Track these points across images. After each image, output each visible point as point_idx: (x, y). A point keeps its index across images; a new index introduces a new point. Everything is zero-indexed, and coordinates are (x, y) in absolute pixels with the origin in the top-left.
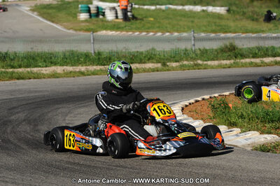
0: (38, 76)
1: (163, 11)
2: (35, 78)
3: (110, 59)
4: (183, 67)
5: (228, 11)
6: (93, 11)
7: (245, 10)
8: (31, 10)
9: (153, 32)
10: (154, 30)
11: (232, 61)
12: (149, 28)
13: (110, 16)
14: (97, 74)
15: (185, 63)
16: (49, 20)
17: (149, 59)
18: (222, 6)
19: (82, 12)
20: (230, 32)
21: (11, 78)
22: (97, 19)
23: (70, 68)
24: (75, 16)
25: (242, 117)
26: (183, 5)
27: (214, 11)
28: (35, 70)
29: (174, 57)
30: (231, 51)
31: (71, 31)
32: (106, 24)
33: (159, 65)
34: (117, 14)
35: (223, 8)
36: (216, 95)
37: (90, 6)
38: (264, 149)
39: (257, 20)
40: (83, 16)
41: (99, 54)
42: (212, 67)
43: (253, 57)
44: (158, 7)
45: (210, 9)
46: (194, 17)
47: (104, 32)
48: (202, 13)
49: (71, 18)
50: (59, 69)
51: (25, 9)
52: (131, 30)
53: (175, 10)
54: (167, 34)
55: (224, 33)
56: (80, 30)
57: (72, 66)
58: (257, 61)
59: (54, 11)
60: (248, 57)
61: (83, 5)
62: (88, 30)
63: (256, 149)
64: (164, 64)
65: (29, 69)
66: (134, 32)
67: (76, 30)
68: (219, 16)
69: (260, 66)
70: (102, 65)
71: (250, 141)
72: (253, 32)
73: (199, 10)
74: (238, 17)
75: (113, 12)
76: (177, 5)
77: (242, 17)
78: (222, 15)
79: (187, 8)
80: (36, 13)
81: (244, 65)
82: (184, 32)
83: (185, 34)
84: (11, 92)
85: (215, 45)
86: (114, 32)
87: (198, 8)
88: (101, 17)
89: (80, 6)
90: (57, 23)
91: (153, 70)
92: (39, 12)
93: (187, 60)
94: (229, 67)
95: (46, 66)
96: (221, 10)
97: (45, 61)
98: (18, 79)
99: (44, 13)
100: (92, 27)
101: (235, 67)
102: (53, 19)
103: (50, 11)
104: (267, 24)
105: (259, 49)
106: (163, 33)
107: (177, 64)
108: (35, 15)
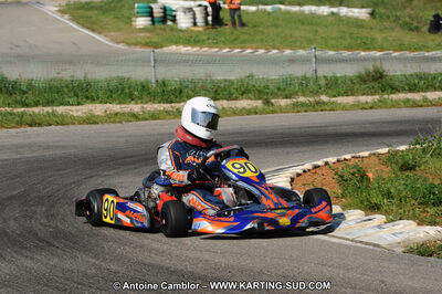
0: (62, 121)
1: (269, 14)
2: (58, 124)
3: (181, 92)
4: (297, 107)
5: (372, 14)
6: (158, 13)
7: (398, 14)
8: (59, 11)
9: (251, 48)
10: (254, 46)
11: (377, 97)
12: (244, 42)
13: (184, 22)
14: (159, 119)
15: (302, 99)
16: (88, 28)
17: (243, 93)
18: (363, 7)
19: (139, 14)
20: (375, 49)
21: (20, 124)
22: (163, 26)
23: (115, 107)
24: (129, 21)
25: (388, 195)
26: (300, 5)
27: (350, 14)
28: (60, 109)
29: (284, 90)
30: (377, 81)
31: (121, 46)
32: (176, 34)
33: (259, 103)
34: (195, 18)
35: (364, 10)
36: (348, 156)
37: (153, 5)
38: (424, 251)
39: (417, 29)
40: (142, 22)
41: (164, 83)
42: (344, 108)
43: (411, 90)
44: (261, 7)
45: (344, 11)
46: (317, 24)
47: (173, 48)
48: (331, 18)
49: (122, 25)
50: (98, 109)
51: (51, 9)
52: (216, 44)
53: (288, 12)
54: (275, 51)
55: (364, 50)
56: (136, 45)
57: (121, 103)
58: (417, 96)
59: (96, 12)
60: (402, 90)
61: (141, 5)
62: (147, 45)
63: (411, 251)
64: (267, 102)
65: (49, 109)
66: (221, 48)
67: (129, 44)
68: (357, 23)
69: (421, 106)
70: (167, 102)
71: (401, 236)
72: (410, 50)
73: (325, 14)
74: (387, 24)
75: (190, 15)
76: (290, 4)
77: (394, 25)
78: (362, 20)
79: (307, 9)
80: (66, 16)
81: (395, 105)
82: (300, 48)
83: (301, 52)
84: (17, 148)
85: (350, 71)
86: (189, 48)
87: (325, 10)
88: (169, 23)
89: (136, 5)
90: (99, 33)
91: (249, 112)
92: (72, 14)
93: (304, 95)
94: (371, 108)
95: (78, 104)
96: (360, 13)
97: (76, 95)
98: (31, 125)
99: (81, 17)
100: (155, 39)
101: (380, 107)
102: (95, 27)
103: (90, 13)
104: (433, 36)
105: (420, 77)
106: (268, 50)
107: (288, 101)
108: (65, 19)
